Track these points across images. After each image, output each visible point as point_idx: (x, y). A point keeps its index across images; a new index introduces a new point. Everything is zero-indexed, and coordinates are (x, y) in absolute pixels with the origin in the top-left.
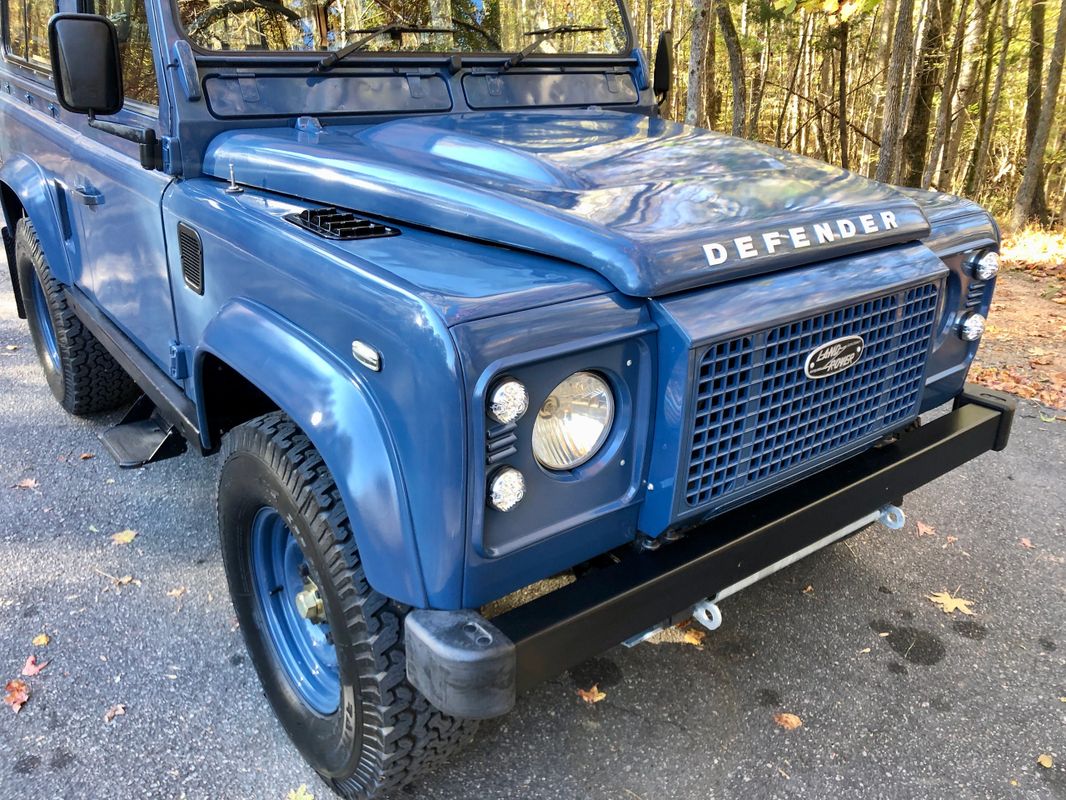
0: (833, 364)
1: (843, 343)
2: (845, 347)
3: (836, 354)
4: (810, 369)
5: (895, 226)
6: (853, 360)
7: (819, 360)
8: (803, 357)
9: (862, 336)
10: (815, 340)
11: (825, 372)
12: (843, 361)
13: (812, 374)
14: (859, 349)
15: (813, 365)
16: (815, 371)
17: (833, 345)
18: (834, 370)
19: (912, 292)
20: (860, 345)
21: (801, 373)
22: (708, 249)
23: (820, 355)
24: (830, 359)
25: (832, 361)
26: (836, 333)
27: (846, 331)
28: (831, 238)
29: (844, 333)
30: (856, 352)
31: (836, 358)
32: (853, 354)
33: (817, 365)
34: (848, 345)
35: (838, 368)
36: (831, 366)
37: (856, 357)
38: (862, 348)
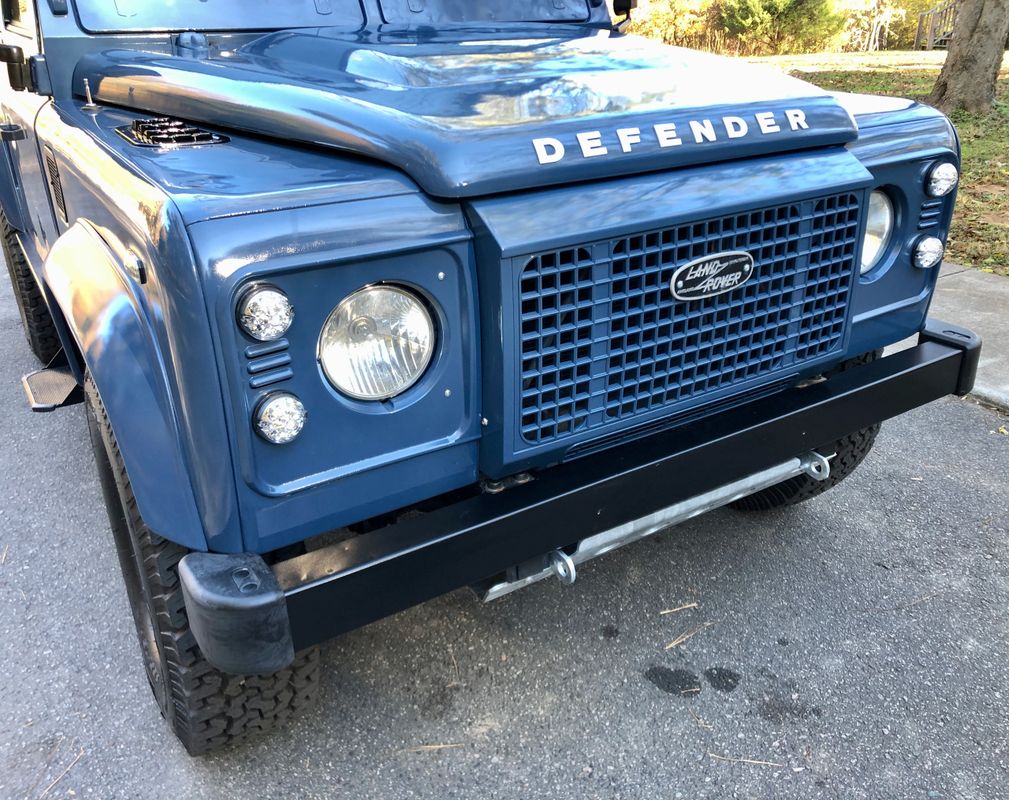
0: (710, 284)
1: (722, 260)
2: (725, 265)
3: (714, 272)
4: (677, 289)
5: (805, 126)
6: (739, 281)
7: (688, 278)
8: (667, 275)
9: (752, 252)
10: (683, 254)
11: (700, 292)
12: (724, 281)
13: (681, 295)
14: (747, 267)
15: (680, 284)
16: (684, 291)
17: (709, 261)
18: (713, 291)
19: (821, 202)
20: (749, 262)
21: (666, 295)
22: (539, 144)
23: (691, 273)
24: (705, 277)
25: (709, 280)
26: (713, 247)
27: (727, 244)
28: (712, 137)
29: (725, 248)
30: (743, 272)
31: (714, 277)
32: (740, 273)
33: (687, 285)
34: (731, 262)
35: (719, 289)
36: (708, 286)
37: (744, 277)
38: (751, 266)
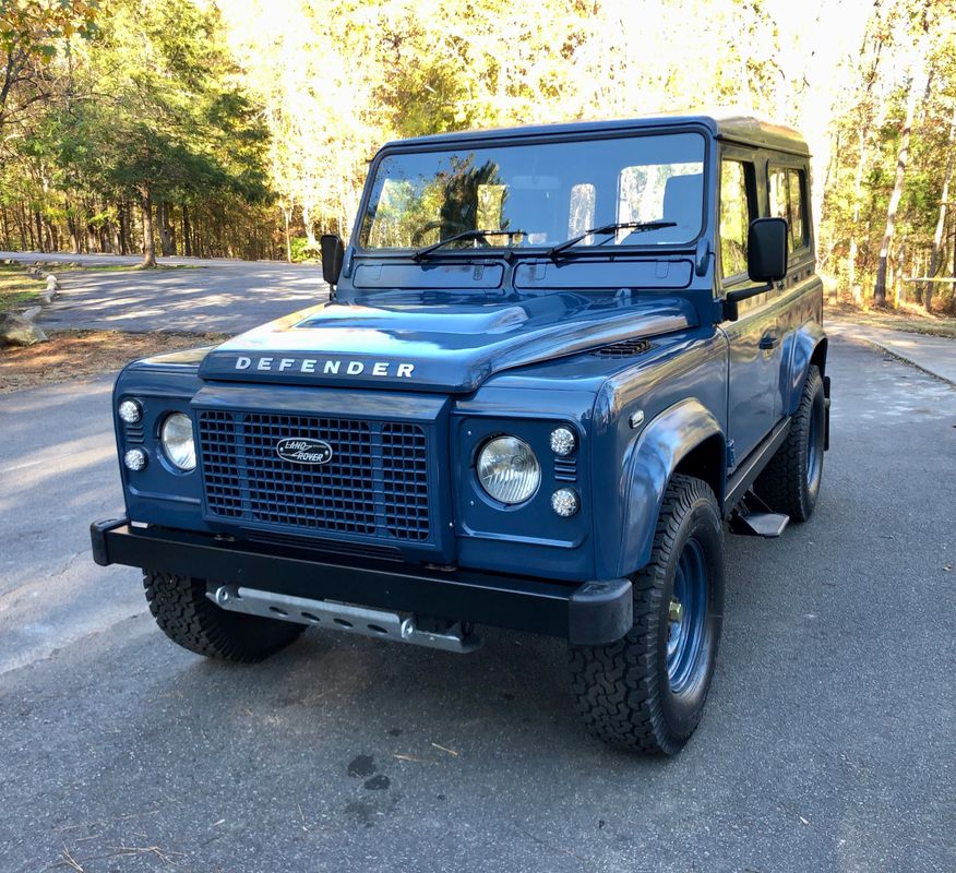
2: (311, 446)
4: (280, 452)
5: (408, 375)
6: (322, 460)
7: (286, 447)
12: (311, 457)
14: (327, 453)
16: (285, 454)
17: (300, 441)
18: (303, 461)
20: (328, 450)
22: (241, 359)
23: (288, 444)
25: (300, 453)
28: (335, 371)
30: (324, 454)
32: (322, 455)
33: (285, 451)
34: (315, 446)
35: (308, 460)
36: (299, 456)
37: (325, 458)
38: (330, 452)
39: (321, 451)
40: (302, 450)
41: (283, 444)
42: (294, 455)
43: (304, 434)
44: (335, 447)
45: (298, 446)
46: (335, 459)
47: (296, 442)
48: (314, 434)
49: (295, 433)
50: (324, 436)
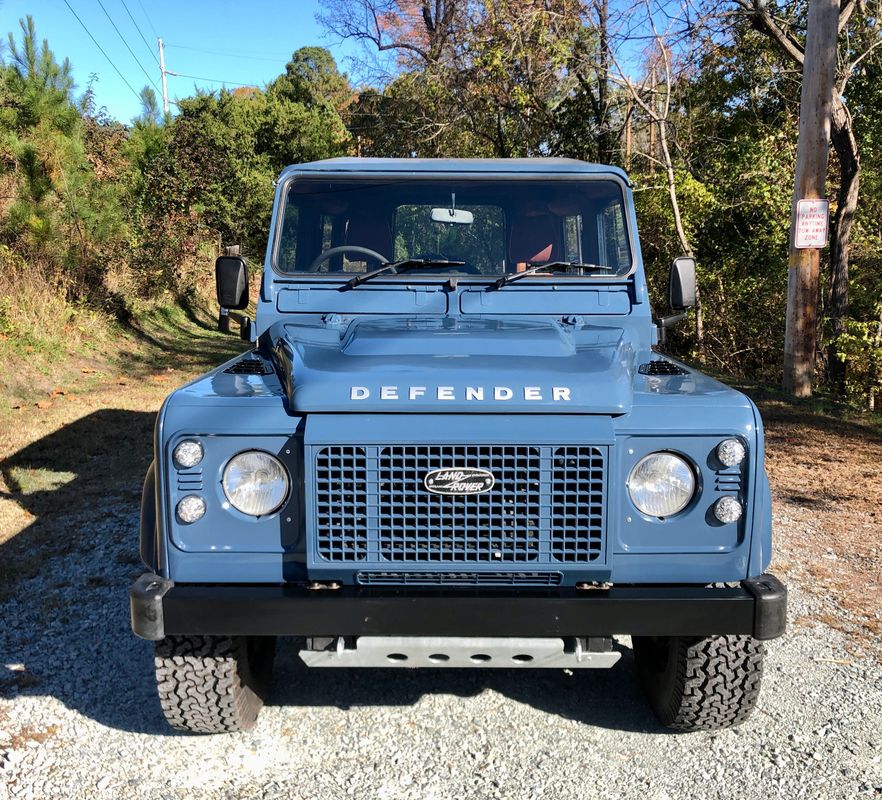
0: (458, 487)
1: (465, 472)
2: (468, 476)
3: (459, 479)
4: (428, 484)
6: (482, 489)
7: (437, 478)
8: (422, 474)
10: (435, 464)
11: (449, 490)
12: (469, 487)
13: (433, 489)
14: (488, 481)
15: (431, 481)
16: (435, 487)
17: (455, 471)
18: (457, 491)
19: (561, 449)
20: (490, 478)
21: (422, 486)
22: (355, 390)
23: (439, 475)
24: (451, 481)
25: (456, 484)
28: (480, 398)
29: (469, 465)
30: (485, 483)
31: (460, 482)
32: (482, 484)
33: (436, 483)
34: (474, 475)
35: (464, 491)
36: (454, 487)
37: (486, 487)
38: (492, 481)
39: (482, 480)
40: (458, 481)
41: (433, 476)
42: (447, 486)
43: (460, 463)
44: (497, 475)
45: (452, 476)
46: (497, 487)
47: (450, 472)
48: (472, 463)
49: (447, 463)
50: (485, 463)
